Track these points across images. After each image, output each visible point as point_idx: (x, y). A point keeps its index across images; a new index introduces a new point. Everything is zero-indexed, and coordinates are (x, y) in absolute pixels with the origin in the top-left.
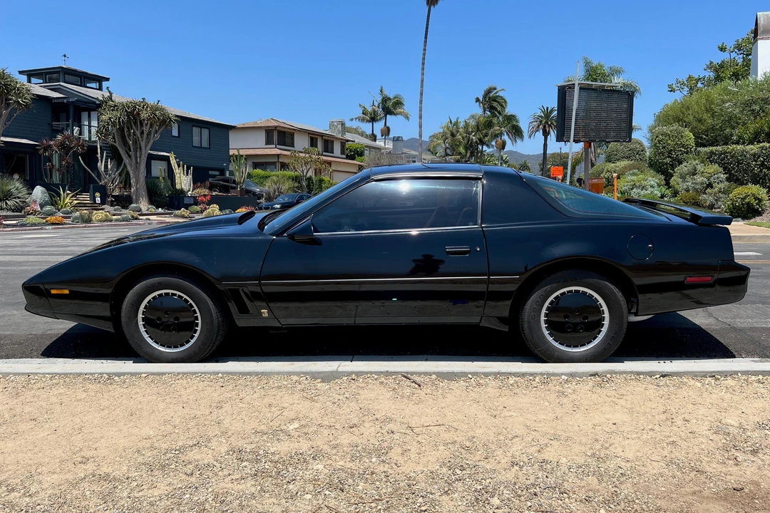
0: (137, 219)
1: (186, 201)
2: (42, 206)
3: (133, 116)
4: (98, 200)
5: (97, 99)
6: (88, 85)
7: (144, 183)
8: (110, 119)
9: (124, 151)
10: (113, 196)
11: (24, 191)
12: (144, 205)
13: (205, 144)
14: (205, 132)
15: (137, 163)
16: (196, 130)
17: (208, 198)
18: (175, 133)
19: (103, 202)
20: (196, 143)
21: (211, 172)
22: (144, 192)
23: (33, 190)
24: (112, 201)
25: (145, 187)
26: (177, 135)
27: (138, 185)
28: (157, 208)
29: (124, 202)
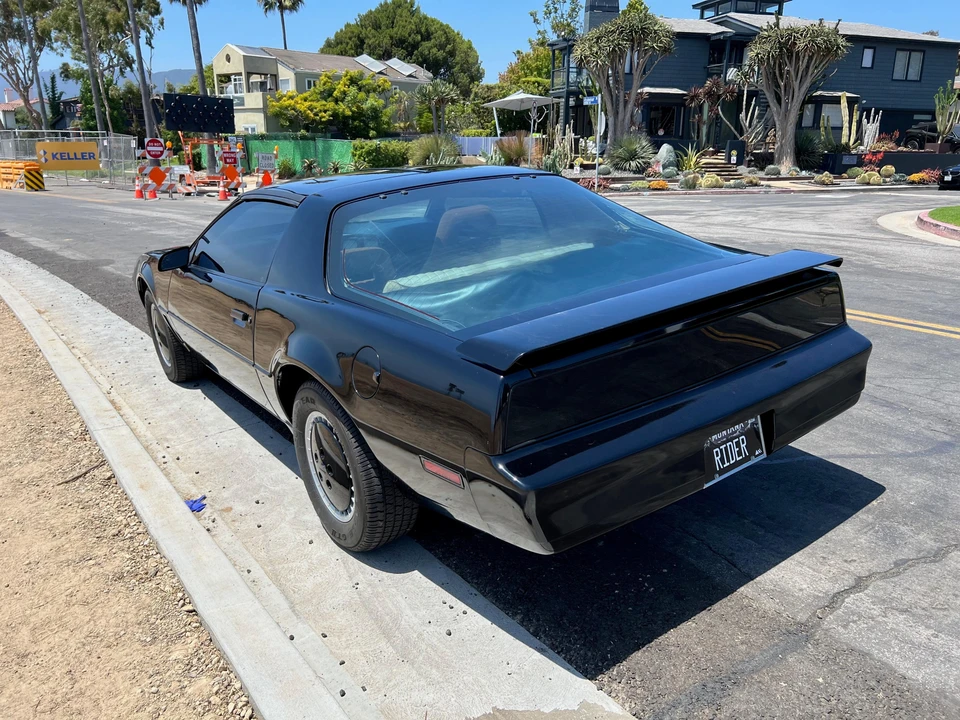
0: (756, 185)
1: (846, 160)
2: (664, 167)
3: (787, 47)
4: (734, 159)
5: (761, 29)
6: (768, 10)
7: (792, 136)
8: (757, 55)
9: (773, 95)
10: (753, 154)
11: (651, 150)
12: (786, 167)
13: (913, 74)
14: (917, 57)
15: (787, 110)
16: (901, 56)
17: (880, 156)
18: (867, 61)
19: (739, 163)
20: (898, 74)
21: (916, 117)
22: (789, 149)
23: (659, 148)
24: (751, 161)
25: (793, 142)
26: (869, 65)
27: (782, 140)
28: (802, 170)
29: (763, 161)
